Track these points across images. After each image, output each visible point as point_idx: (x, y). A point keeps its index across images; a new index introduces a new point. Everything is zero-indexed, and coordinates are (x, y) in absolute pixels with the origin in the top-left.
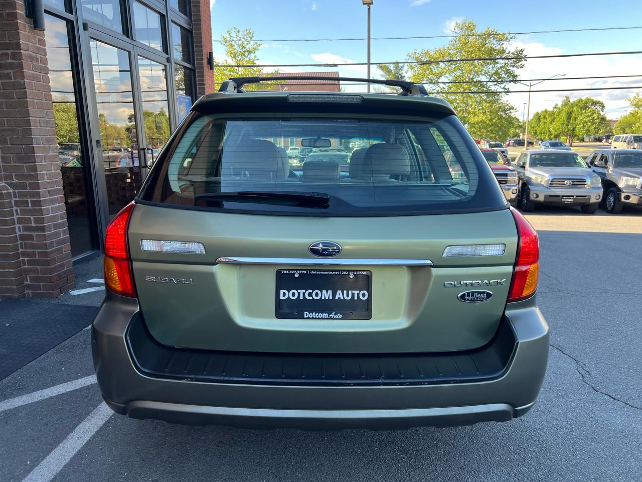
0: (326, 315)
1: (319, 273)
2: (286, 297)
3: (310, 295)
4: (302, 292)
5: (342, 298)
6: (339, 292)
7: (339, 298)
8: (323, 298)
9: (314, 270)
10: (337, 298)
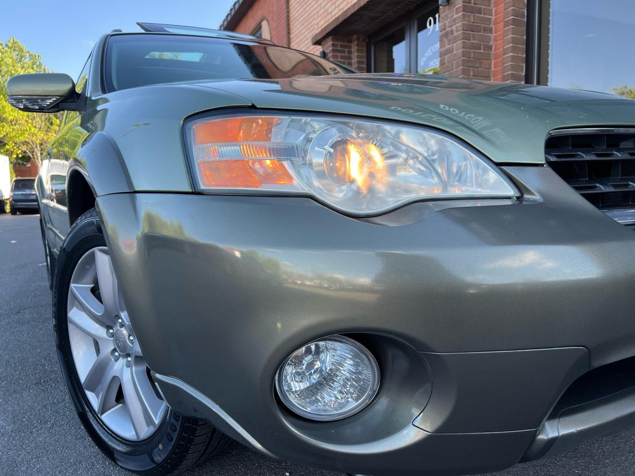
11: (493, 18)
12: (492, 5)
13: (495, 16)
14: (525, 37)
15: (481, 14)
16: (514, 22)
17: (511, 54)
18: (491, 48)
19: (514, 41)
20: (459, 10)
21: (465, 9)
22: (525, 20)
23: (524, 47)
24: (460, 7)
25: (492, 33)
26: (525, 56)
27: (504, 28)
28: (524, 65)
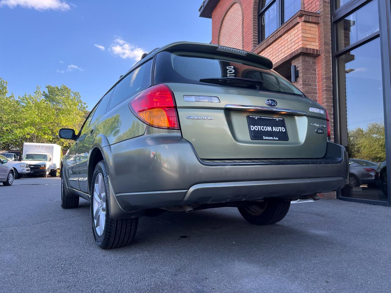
0: (271, 138)
1: (265, 118)
2: (253, 129)
3: (263, 128)
4: (259, 127)
5: (276, 131)
6: (274, 127)
7: (275, 130)
8: (268, 130)
9: (263, 117)
10: (274, 131)
11: (317, 88)
12: (317, 82)
13: (318, 87)
14: (332, 96)
15: (311, 86)
16: (326, 90)
17: (326, 104)
18: (317, 101)
19: (327, 98)
20: (301, 85)
21: (303, 84)
22: (332, 89)
23: (332, 101)
24: (301, 83)
25: (317, 94)
26: (333, 104)
27: (322, 92)
28: (333, 109)
